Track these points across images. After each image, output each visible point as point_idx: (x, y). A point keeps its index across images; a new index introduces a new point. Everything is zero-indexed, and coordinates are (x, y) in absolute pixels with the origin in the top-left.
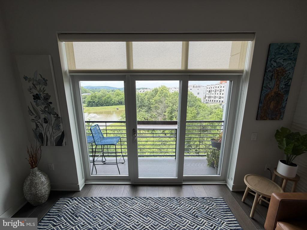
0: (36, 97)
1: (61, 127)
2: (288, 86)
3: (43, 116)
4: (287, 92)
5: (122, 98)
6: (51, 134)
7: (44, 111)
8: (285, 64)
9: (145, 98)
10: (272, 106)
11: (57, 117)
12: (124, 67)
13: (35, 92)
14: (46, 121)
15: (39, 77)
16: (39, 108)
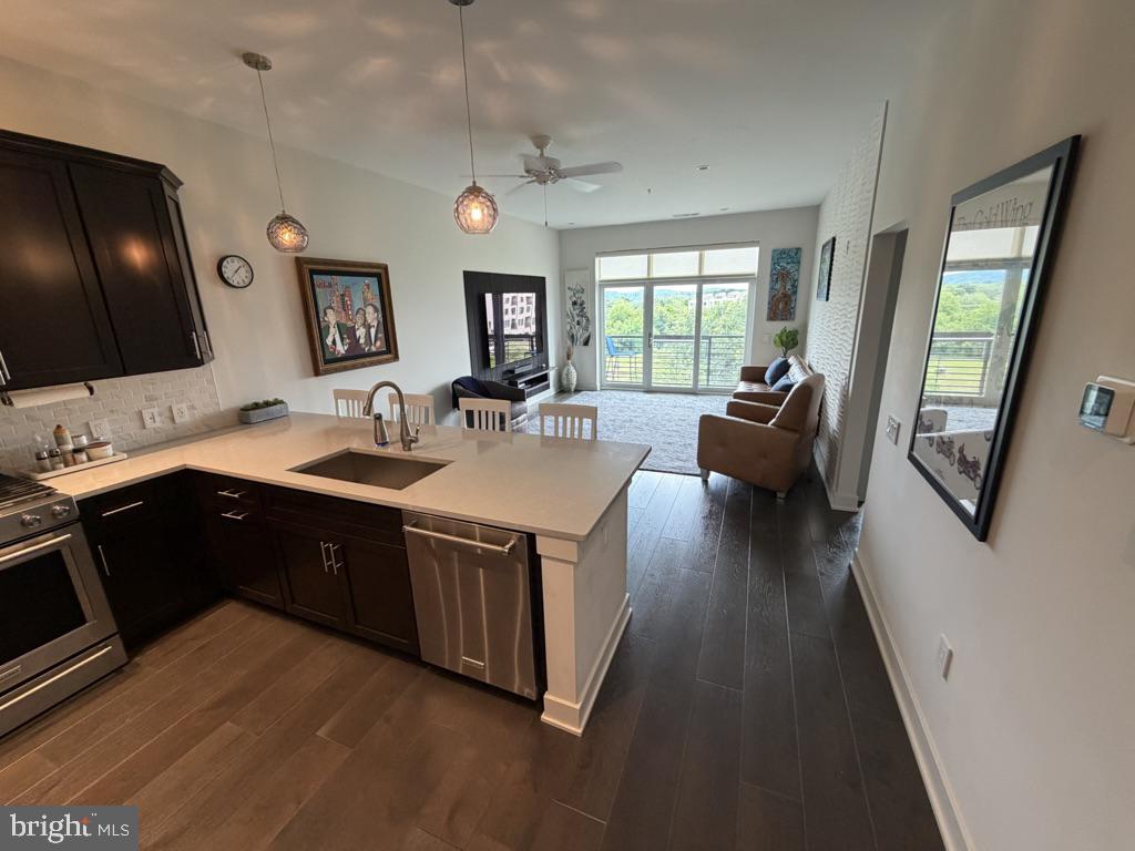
0: (575, 303)
1: (590, 330)
2: (794, 286)
3: (576, 319)
4: (795, 293)
5: (633, 328)
6: (580, 334)
7: (578, 315)
8: (789, 267)
9: (713, 328)
10: (780, 307)
11: (588, 320)
12: (645, 276)
13: (574, 299)
14: (578, 323)
15: (579, 287)
16: (574, 313)
